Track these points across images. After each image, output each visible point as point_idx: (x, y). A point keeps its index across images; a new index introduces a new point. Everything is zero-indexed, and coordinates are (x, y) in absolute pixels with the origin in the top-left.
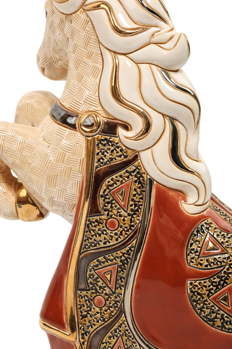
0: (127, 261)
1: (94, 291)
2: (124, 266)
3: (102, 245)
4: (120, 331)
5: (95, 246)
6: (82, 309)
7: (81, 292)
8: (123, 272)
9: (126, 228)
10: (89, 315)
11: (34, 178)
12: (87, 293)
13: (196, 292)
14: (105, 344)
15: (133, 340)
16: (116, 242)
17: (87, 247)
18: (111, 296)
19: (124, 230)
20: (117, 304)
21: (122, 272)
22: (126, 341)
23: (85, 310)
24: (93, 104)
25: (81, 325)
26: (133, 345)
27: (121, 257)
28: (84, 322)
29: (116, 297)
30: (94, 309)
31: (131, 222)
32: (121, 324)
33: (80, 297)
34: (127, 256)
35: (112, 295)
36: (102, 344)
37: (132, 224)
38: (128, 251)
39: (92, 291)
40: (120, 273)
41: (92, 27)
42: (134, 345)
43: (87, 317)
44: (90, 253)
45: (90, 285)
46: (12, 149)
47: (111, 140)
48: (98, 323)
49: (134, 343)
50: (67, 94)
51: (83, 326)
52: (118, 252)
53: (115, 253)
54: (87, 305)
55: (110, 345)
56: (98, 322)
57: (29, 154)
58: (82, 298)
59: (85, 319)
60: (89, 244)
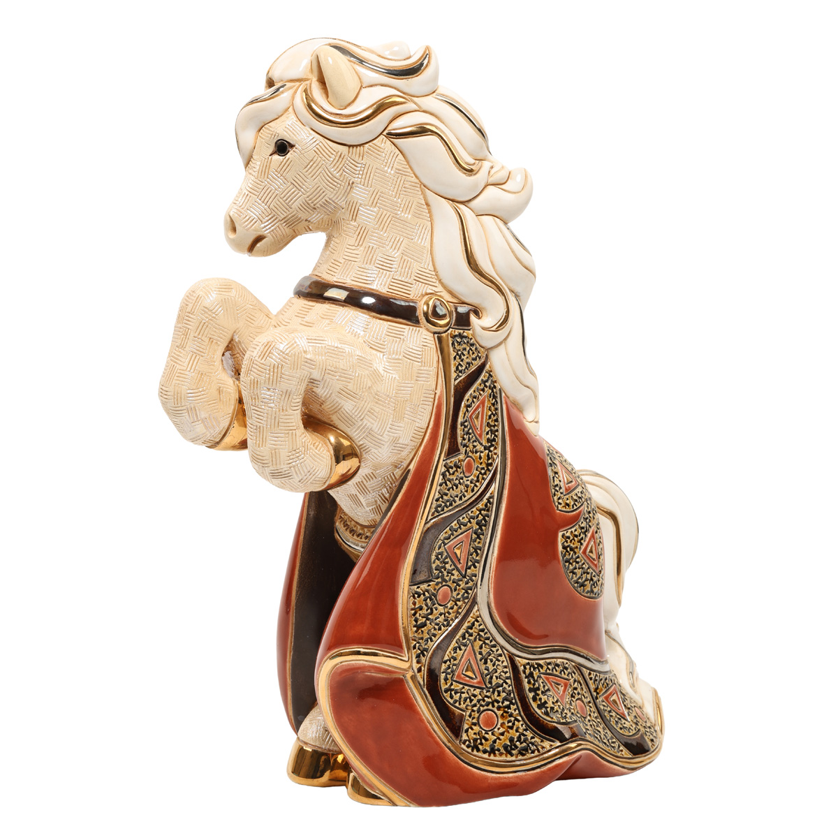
0: (486, 521)
1: (440, 580)
2: (482, 530)
3: (458, 502)
4: (471, 635)
5: (451, 505)
6: (418, 615)
7: (418, 587)
8: (480, 539)
9: (483, 468)
10: (428, 622)
11: (377, 410)
12: (429, 585)
13: (568, 546)
14: (448, 663)
15: (492, 643)
16: (472, 494)
17: (439, 509)
18: (461, 583)
19: (481, 473)
20: (468, 593)
21: (478, 540)
22: (481, 648)
23: (423, 615)
24: (430, 283)
25: (415, 641)
26: (491, 650)
27: (478, 517)
28: (420, 636)
29: (467, 583)
30: (436, 610)
31: (489, 459)
32: (473, 624)
33: (416, 596)
34: (486, 512)
35: (461, 581)
36: (443, 664)
37: (490, 461)
38: (486, 505)
39: (436, 581)
40: (475, 541)
41: (406, 163)
42: (494, 649)
43: (426, 625)
44: (442, 518)
45: (435, 571)
46: (342, 367)
47: (465, 334)
48: (440, 632)
49: (494, 646)
50: (376, 272)
51: (418, 643)
52: (474, 509)
53: (470, 512)
54: (427, 605)
55: (455, 662)
56: (440, 629)
57: (367, 372)
58: (419, 596)
59: (423, 629)
60: (443, 504)
